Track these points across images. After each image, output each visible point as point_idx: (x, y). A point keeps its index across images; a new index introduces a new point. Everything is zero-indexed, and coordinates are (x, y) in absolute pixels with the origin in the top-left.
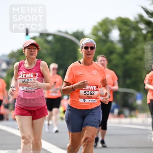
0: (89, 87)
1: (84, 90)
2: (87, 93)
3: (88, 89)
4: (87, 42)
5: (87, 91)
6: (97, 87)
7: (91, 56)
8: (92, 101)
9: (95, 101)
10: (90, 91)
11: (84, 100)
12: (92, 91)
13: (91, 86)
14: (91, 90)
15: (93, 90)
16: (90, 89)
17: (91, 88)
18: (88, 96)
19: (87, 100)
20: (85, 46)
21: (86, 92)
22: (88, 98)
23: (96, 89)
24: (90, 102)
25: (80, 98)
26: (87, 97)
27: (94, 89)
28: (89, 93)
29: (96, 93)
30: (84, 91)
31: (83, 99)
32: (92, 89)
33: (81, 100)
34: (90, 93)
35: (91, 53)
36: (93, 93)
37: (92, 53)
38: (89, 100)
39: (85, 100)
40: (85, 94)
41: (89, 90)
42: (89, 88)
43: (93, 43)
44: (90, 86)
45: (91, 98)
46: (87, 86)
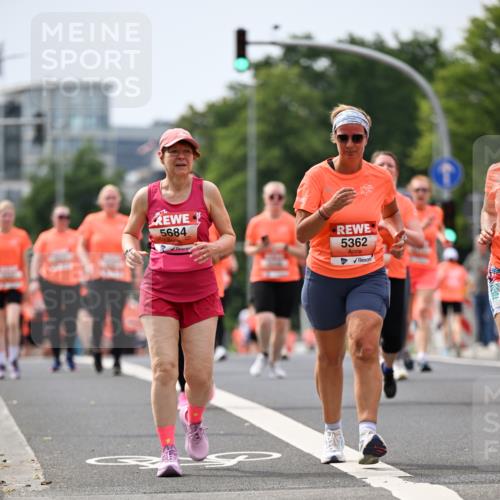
0: (352, 228)
1: (341, 235)
2: (349, 243)
3: (351, 233)
4: (345, 122)
5: (348, 238)
6: (373, 226)
7: (355, 155)
8: (362, 260)
9: (369, 259)
10: (355, 238)
12: (361, 237)
13: (358, 226)
14: (358, 234)
15: (364, 234)
16: (356, 232)
17: (358, 229)
18: (352, 249)
19: (350, 260)
20: (339, 133)
21: (347, 241)
22: (351, 253)
23: (369, 232)
24: (358, 263)
25: (333, 255)
26: (350, 251)
27: (366, 231)
28: (352, 243)
29: (371, 240)
30: (339, 239)
31: (340, 258)
32: (361, 232)
33: (336, 261)
34: (356, 242)
35: (355, 149)
36: (362, 242)
37: (358, 148)
38: (354, 258)
39: (344, 261)
40: (344, 245)
41: (354, 235)
42: (353, 231)
43: (360, 125)
44: (354, 226)
45: (360, 253)
46: (347, 226)
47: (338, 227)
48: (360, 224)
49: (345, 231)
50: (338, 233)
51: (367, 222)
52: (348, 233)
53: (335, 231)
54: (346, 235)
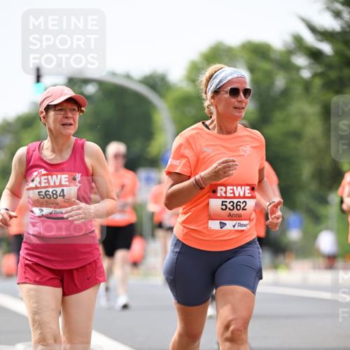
0: (233, 190)
1: (221, 197)
2: (229, 206)
3: (232, 195)
5: (229, 200)
6: (253, 189)
8: (241, 225)
10: (235, 201)
11: (220, 223)
12: (242, 200)
13: (239, 188)
14: (239, 197)
16: (237, 195)
17: (239, 191)
18: (232, 212)
19: (230, 225)
21: (227, 204)
22: (231, 217)
23: (250, 195)
24: (237, 228)
25: (211, 218)
26: (230, 215)
27: (247, 195)
28: (232, 206)
29: (251, 204)
30: (220, 201)
31: (218, 222)
32: (242, 195)
33: (214, 225)
34: (237, 205)
36: (242, 206)
38: (234, 222)
39: (222, 225)
40: (224, 207)
41: (234, 197)
42: (234, 193)
44: (235, 188)
45: (239, 217)
46: (229, 188)
47: (219, 188)
48: (241, 186)
49: (225, 193)
50: (219, 195)
51: (247, 185)
52: (228, 195)
53: (215, 192)
54: (226, 197)
